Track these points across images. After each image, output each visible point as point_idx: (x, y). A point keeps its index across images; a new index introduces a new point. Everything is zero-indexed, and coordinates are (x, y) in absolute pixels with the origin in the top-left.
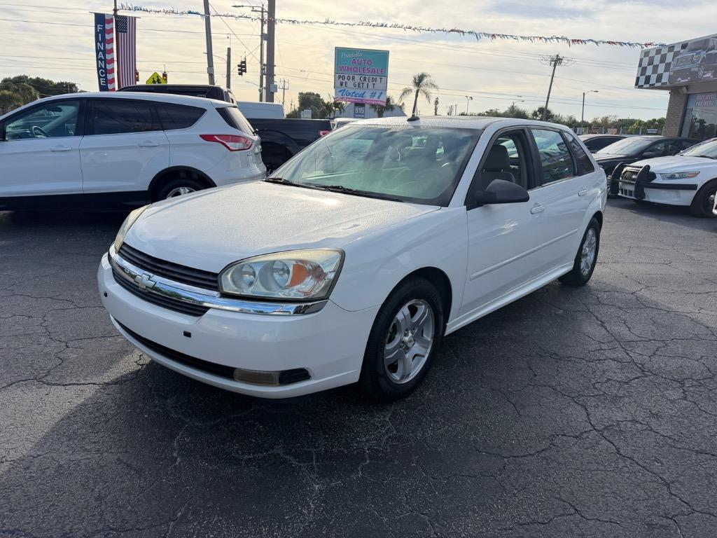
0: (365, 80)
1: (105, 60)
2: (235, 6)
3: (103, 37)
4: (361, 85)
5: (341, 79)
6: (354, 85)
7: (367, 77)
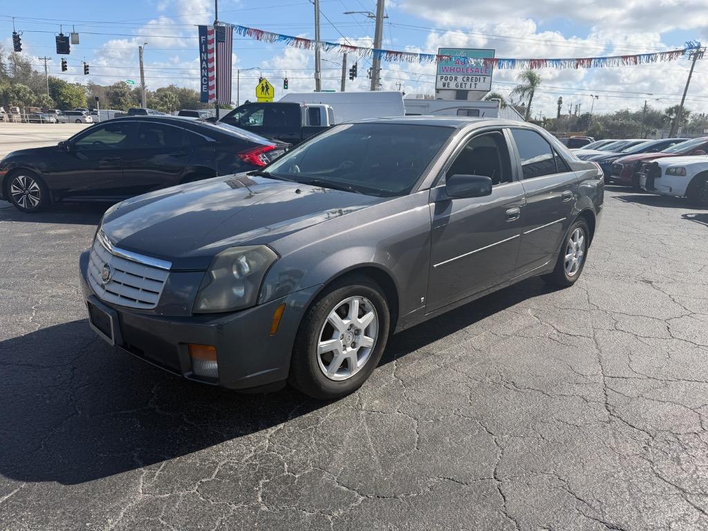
0: (468, 80)
1: (207, 68)
2: (346, 13)
3: (206, 47)
4: (464, 85)
5: (443, 80)
6: (457, 86)
7: (470, 77)
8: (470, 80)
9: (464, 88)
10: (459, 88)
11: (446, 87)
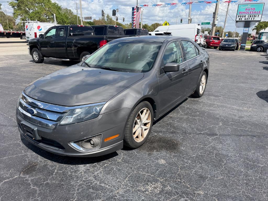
1: (133, 20)
4: (248, 19)
5: (239, 17)
6: (245, 19)
7: (252, 15)
8: (251, 17)
9: (248, 20)
10: (246, 20)
11: (240, 20)
